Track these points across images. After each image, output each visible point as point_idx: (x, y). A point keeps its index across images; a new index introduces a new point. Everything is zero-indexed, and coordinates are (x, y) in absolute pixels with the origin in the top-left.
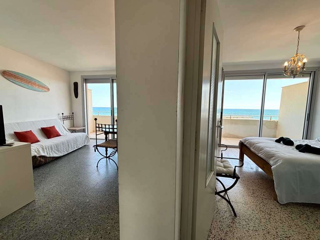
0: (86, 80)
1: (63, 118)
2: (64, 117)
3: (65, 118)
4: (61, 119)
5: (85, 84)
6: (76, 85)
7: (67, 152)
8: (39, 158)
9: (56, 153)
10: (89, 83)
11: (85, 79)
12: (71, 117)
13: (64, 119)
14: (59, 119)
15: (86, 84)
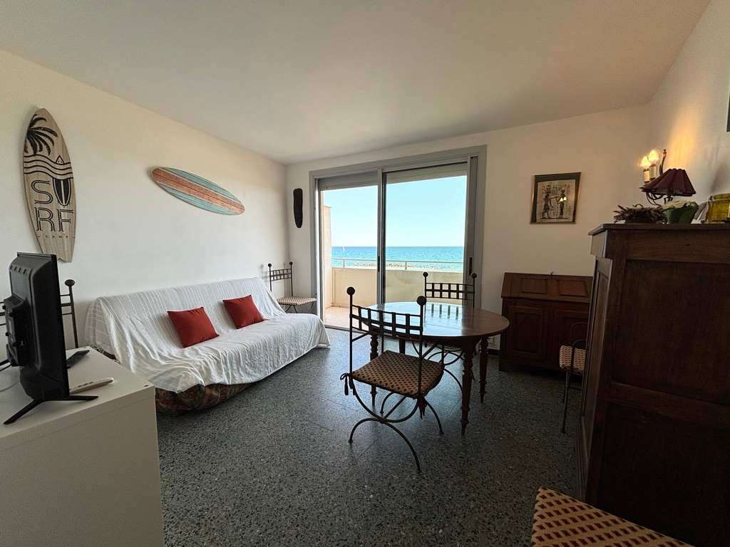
0: (321, 183)
1: (270, 276)
2: (272, 274)
3: (274, 276)
4: (266, 277)
5: (317, 192)
6: (298, 194)
7: (274, 368)
8: (208, 391)
9: (249, 374)
10: (327, 188)
11: (319, 180)
12: (286, 273)
13: (272, 278)
14: (263, 278)
15: (320, 191)
